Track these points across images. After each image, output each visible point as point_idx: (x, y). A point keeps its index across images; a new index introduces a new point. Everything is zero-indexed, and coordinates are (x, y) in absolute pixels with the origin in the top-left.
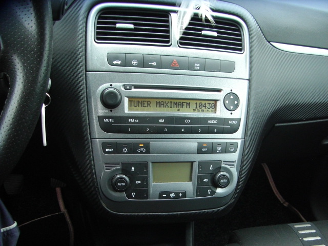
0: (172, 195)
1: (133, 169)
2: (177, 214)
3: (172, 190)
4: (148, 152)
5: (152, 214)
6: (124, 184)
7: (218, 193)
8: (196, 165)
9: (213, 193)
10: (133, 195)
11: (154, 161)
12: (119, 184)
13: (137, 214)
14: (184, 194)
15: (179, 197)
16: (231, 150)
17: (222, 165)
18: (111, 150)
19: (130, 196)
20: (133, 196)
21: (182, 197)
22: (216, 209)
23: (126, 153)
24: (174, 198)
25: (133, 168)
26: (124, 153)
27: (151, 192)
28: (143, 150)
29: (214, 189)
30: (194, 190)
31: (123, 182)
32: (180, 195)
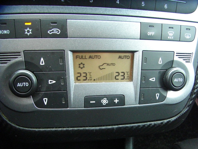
0: (105, 101)
1: (42, 62)
2: (113, 129)
3: (103, 93)
4: (64, 35)
5: (76, 129)
6: (27, 84)
7: (169, 99)
8: (138, 57)
9: (163, 98)
10: (46, 101)
11: (75, 49)
12: (19, 85)
13: (54, 129)
14: (122, 99)
15: (115, 104)
16: (188, 37)
17: (175, 59)
18: (5, 32)
19: (39, 103)
20: (46, 103)
21: (118, 104)
22: (166, 121)
23: (30, 37)
24: (107, 105)
25: (42, 59)
26: (27, 37)
27: (72, 96)
28: (56, 31)
29: (163, 93)
30: (136, 94)
31: (26, 81)
32: (116, 101)
